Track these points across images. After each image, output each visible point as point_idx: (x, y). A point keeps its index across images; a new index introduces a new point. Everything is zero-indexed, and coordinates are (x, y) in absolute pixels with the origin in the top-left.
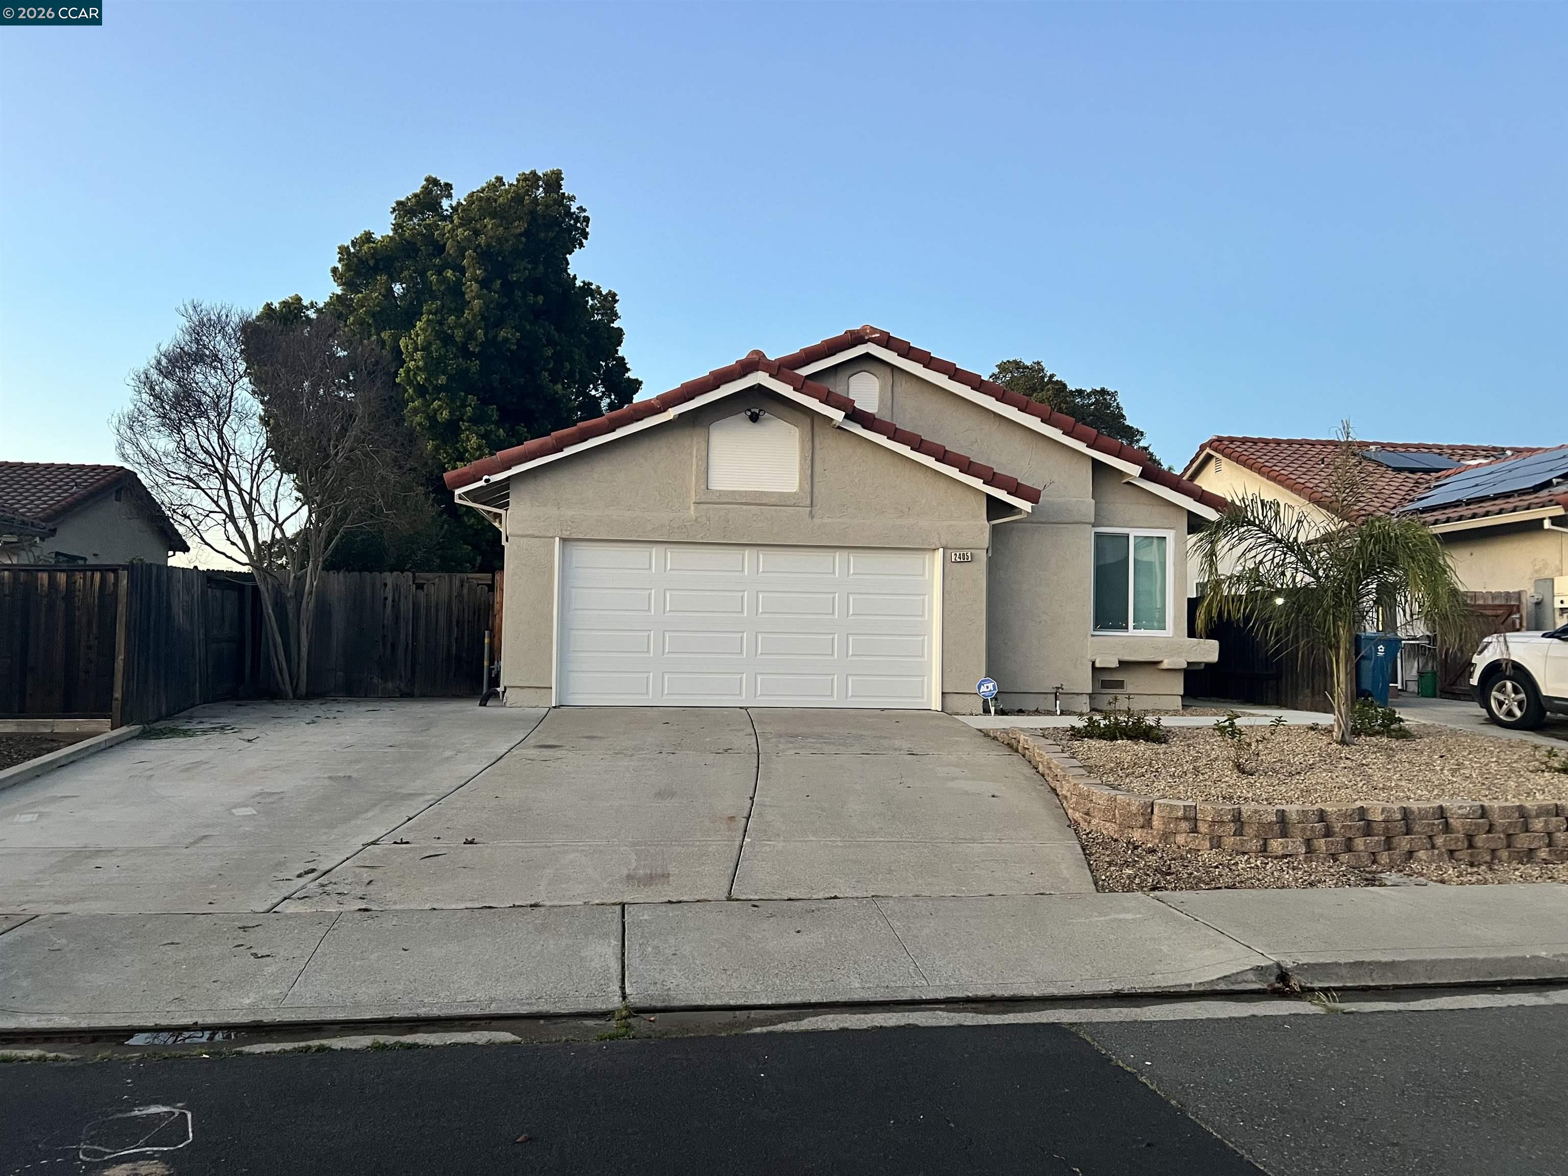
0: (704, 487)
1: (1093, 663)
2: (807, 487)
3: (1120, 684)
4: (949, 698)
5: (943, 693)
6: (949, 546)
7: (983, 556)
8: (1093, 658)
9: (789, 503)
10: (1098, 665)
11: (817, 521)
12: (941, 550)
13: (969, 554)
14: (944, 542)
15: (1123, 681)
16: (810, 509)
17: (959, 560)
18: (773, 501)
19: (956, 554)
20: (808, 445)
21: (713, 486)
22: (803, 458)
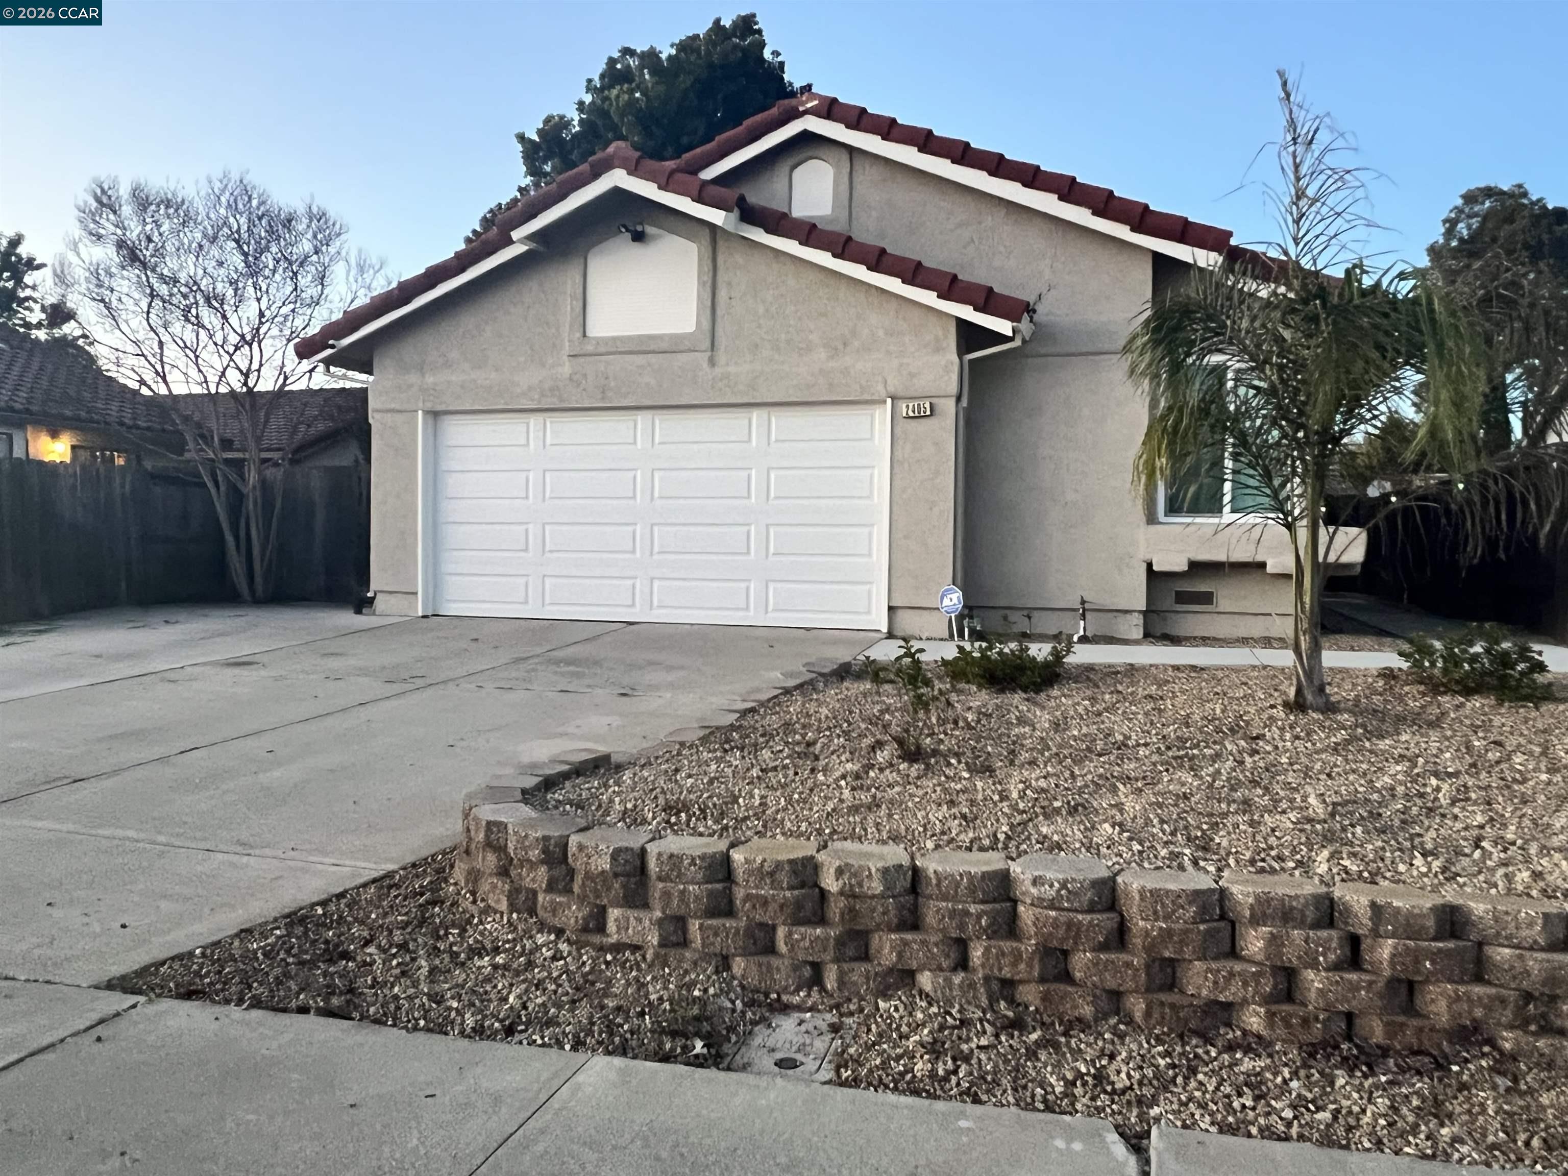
0: (578, 335)
1: (1150, 565)
2: (706, 324)
3: (1207, 598)
4: (900, 614)
5: (891, 609)
6: (901, 393)
7: (949, 406)
8: (1148, 557)
9: (682, 348)
10: (1155, 568)
11: (718, 370)
12: (889, 401)
13: (927, 406)
14: (891, 389)
15: (1212, 593)
16: (709, 354)
17: (911, 414)
18: (664, 346)
19: (908, 407)
20: (708, 263)
21: (592, 332)
22: (701, 283)
